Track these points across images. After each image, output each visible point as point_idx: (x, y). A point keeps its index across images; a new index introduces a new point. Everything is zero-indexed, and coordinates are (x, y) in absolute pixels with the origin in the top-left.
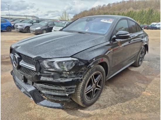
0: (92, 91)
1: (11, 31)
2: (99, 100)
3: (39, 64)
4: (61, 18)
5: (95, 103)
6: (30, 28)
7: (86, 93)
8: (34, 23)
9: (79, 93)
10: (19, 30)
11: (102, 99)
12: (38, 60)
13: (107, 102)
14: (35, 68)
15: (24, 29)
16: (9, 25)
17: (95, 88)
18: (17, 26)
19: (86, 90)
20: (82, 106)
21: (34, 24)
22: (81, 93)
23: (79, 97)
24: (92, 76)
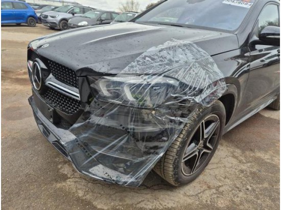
0: (196, 155)
1: (35, 26)
2: (205, 173)
3: (89, 85)
4: (125, 8)
5: (197, 180)
6: (68, 21)
7: (184, 159)
8: (76, 13)
9: (171, 158)
10: (49, 25)
11: (211, 172)
12: (86, 76)
13: (223, 179)
14: (78, 95)
15: (57, 23)
16: (32, 14)
17: (202, 150)
18: (46, 17)
19: (185, 154)
20: (174, 184)
21: (75, 15)
22: (175, 160)
23: (171, 166)
24: (202, 123)
